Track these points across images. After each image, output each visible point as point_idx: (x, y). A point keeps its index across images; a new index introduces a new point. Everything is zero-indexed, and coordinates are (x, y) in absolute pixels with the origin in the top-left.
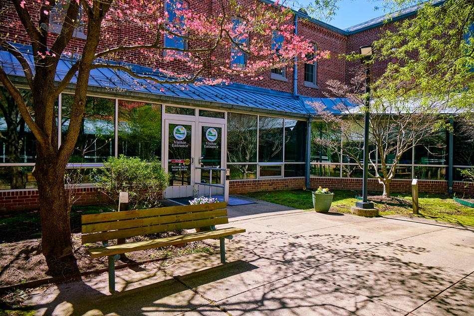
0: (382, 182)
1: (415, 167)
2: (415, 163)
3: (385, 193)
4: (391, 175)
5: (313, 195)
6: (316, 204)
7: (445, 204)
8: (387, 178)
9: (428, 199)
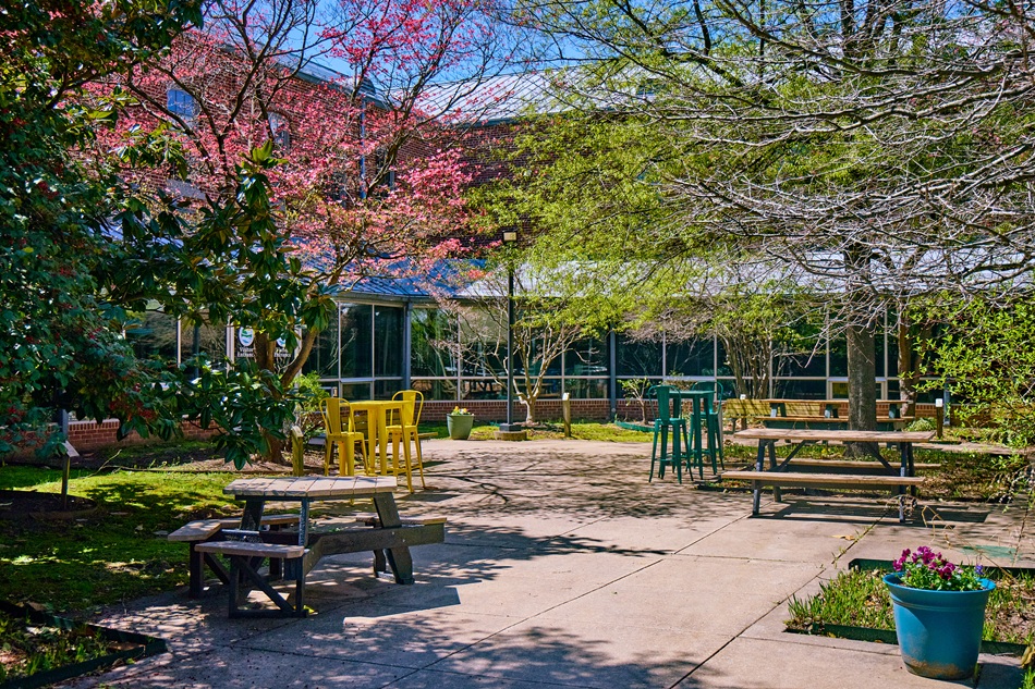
0: (525, 402)
1: (566, 380)
2: (566, 374)
3: (529, 417)
4: (537, 391)
5: (449, 419)
6: (453, 430)
7: (604, 430)
8: (532, 395)
9: (583, 425)
